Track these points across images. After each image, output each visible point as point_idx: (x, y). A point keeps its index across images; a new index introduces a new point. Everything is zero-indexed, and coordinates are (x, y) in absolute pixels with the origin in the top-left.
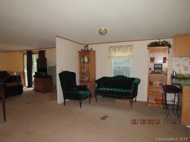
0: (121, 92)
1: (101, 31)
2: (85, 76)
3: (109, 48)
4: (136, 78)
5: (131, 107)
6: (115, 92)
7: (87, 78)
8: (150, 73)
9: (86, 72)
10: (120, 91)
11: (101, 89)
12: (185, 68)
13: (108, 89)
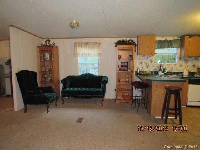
0: (91, 91)
1: (72, 24)
2: (46, 76)
3: (75, 44)
4: (104, 76)
5: (102, 105)
6: (85, 91)
7: (49, 78)
8: (119, 70)
9: (47, 72)
10: (89, 90)
11: (68, 89)
12: (147, 65)
13: (76, 89)
